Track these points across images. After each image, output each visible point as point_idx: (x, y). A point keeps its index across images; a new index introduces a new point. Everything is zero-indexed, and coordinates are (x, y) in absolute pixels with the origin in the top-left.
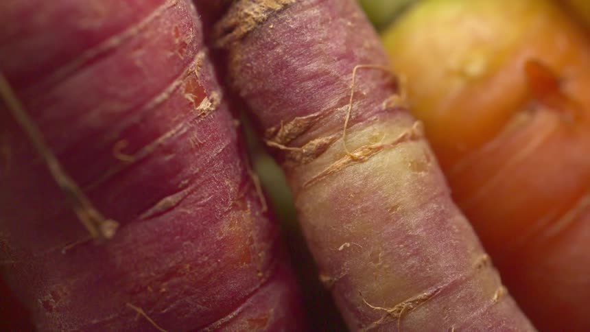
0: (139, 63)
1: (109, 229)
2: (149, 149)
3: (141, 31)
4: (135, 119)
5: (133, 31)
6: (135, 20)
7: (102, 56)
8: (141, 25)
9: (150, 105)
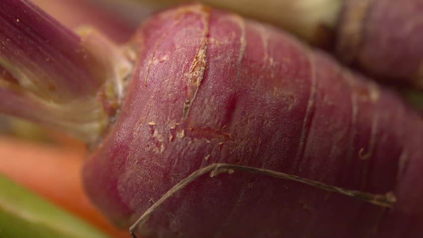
0: (330, 103)
1: (391, 198)
2: (372, 142)
3: (317, 86)
4: (354, 132)
5: (313, 90)
6: (308, 83)
7: (312, 115)
8: (314, 83)
9: (354, 120)
